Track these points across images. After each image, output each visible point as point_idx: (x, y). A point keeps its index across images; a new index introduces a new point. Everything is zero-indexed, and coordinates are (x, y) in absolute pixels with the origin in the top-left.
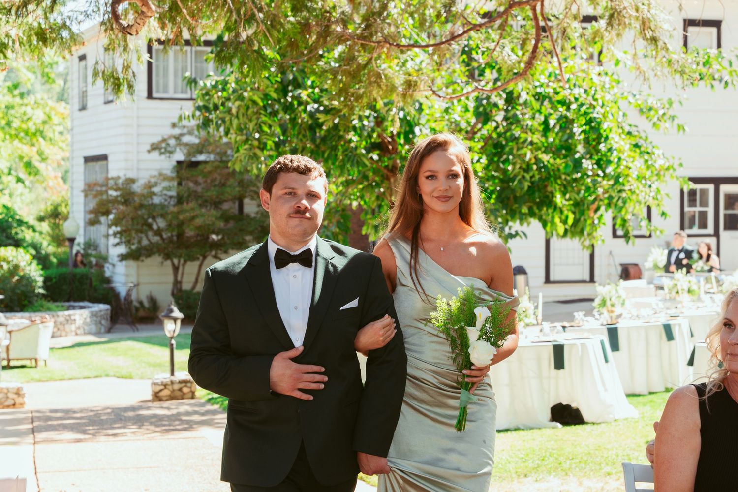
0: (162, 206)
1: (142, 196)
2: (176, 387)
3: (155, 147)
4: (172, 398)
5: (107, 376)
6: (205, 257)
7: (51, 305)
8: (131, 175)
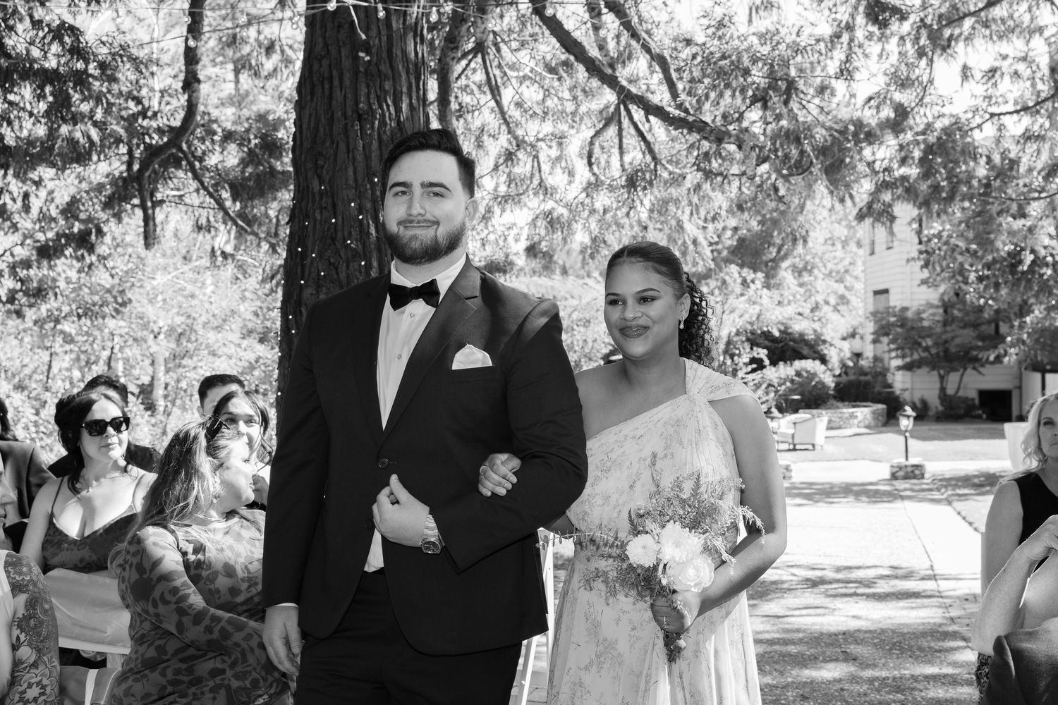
0: (930, 328)
1: (913, 320)
2: (909, 469)
3: (924, 282)
4: (906, 477)
5: (863, 459)
6: (965, 369)
7: (840, 404)
8: (905, 304)
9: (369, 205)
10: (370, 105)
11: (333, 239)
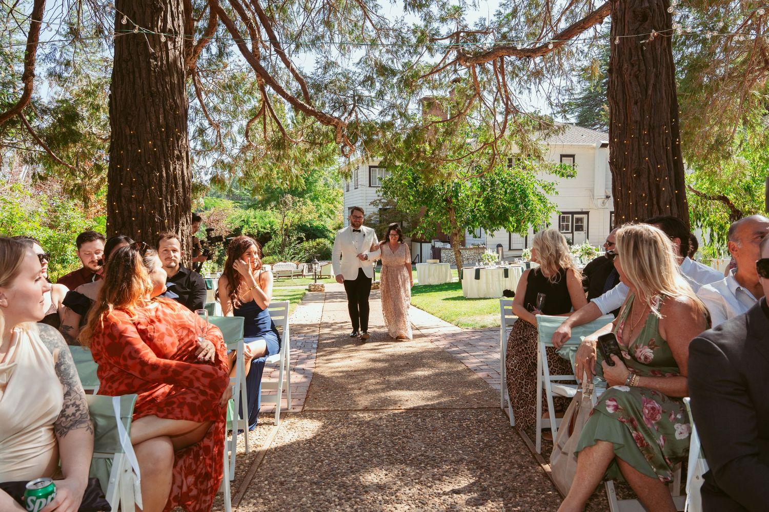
9: (159, 143)
10: (158, 89)
11: (139, 161)
